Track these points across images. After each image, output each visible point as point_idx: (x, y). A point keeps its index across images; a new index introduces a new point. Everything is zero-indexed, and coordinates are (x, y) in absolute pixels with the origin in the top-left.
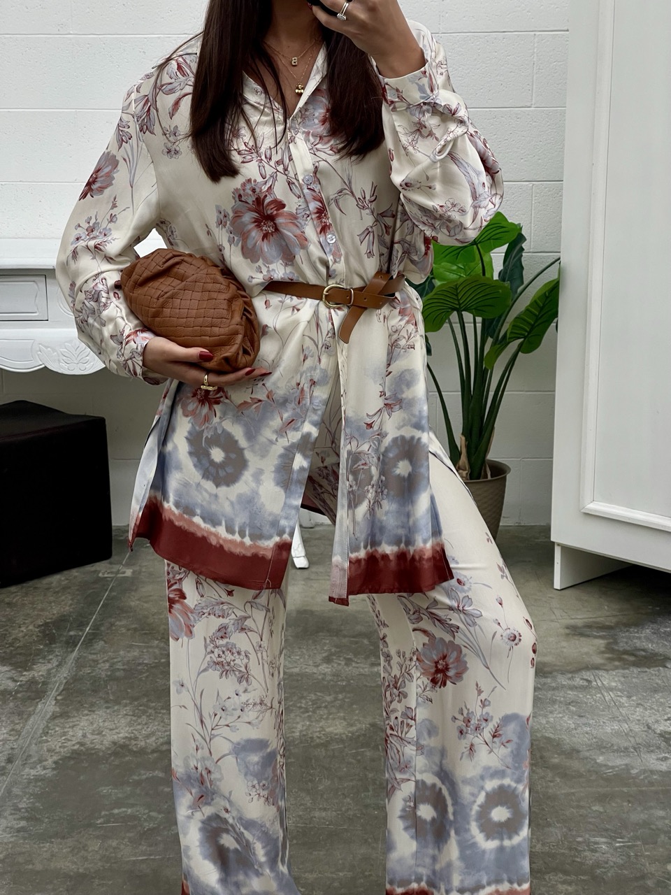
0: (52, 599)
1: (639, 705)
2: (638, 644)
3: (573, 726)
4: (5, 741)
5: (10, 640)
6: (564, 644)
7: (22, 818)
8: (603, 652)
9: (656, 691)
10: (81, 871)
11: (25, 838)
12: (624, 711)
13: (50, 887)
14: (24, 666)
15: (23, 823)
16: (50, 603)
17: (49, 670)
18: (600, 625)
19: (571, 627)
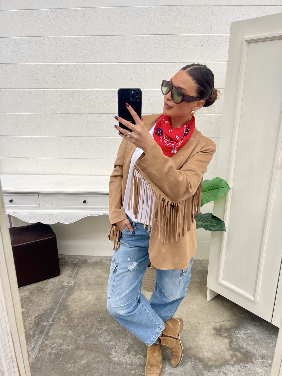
2: (240, 343)
6: (214, 342)
8: (228, 350)
18: (225, 328)
19: (215, 329)
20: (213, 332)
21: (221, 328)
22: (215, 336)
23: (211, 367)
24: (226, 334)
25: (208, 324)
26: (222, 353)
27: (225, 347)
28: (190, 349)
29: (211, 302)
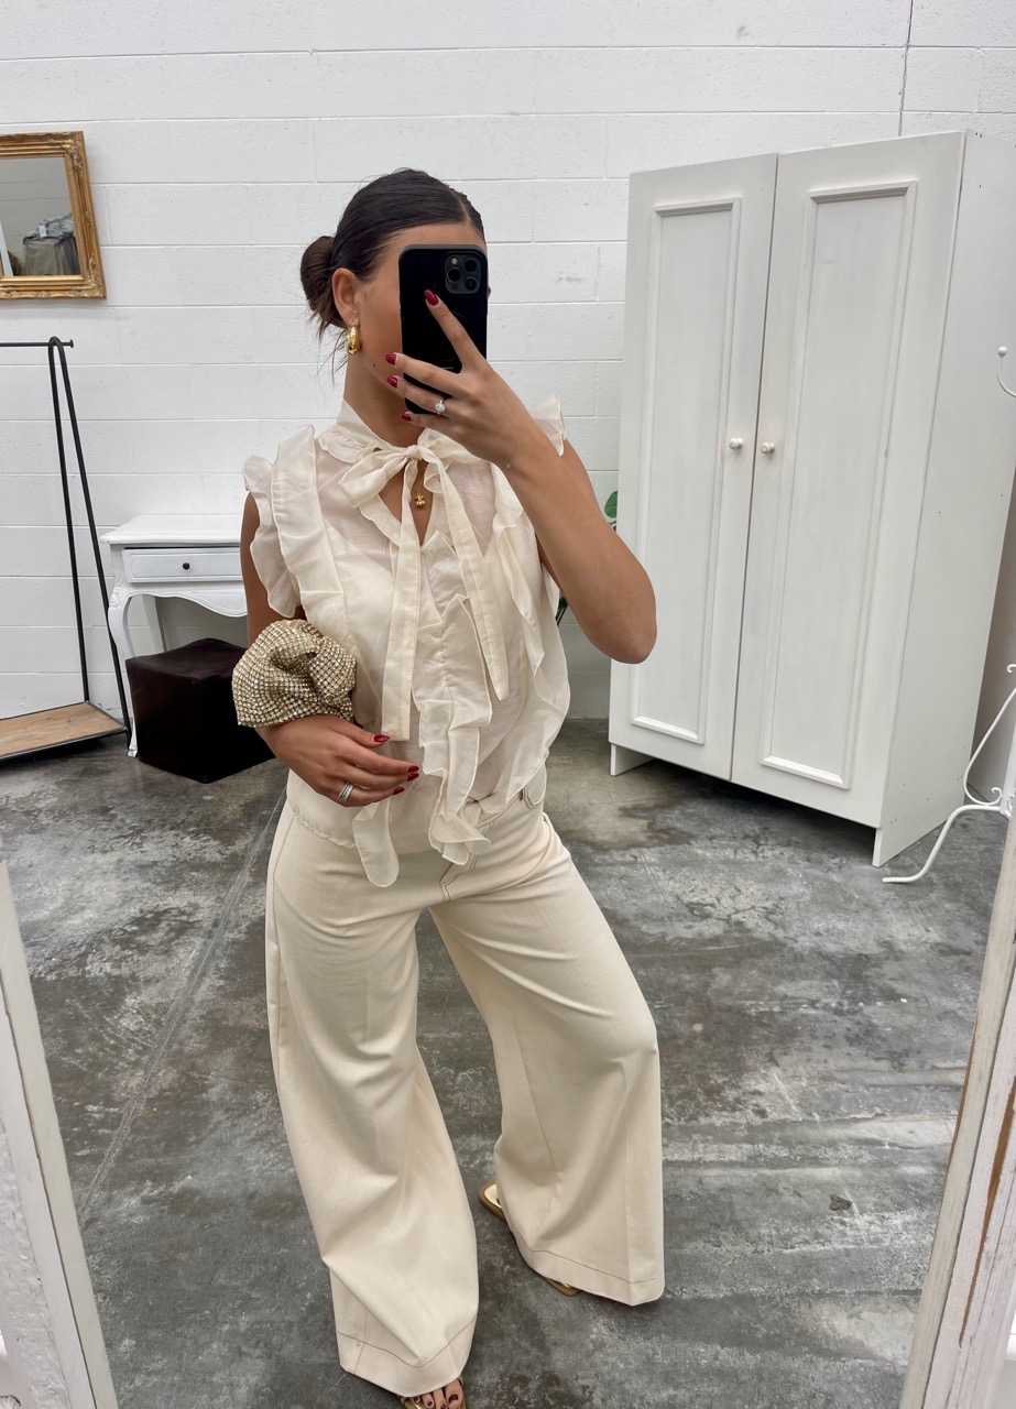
0: (251, 782)
1: (671, 878)
2: (670, 823)
3: (624, 898)
4: (213, 906)
5: (220, 817)
6: (618, 824)
7: (221, 978)
8: (646, 831)
9: (683, 865)
10: (262, 1027)
11: (222, 996)
12: (660, 883)
13: (238, 1042)
14: (228, 841)
15: (222, 982)
16: (249, 785)
17: (247, 845)
18: (643, 807)
19: (622, 809)
20: (620, 813)
21: (635, 808)
23: (608, 850)
24: (645, 814)
25: (609, 803)
26: (632, 835)
27: (639, 828)
28: (571, 832)
29: (620, 777)
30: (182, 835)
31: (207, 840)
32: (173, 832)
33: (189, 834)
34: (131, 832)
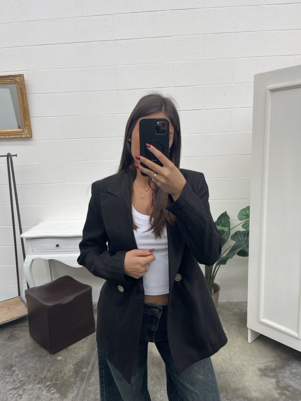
2: (287, 381)
6: (261, 382)
14: (64, 395)
18: (270, 368)
19: (260, 370)
20: (259, 373)
21: (266, 369)
22: (261, 376)
24: (273, 374)
25: (253, 365)
26: (270, 392)
27: (273, 386)
28: (237, 389)
29: (253, 344)
30: (43, 389)
31: (54, 393)
32: (38, 386)
33: (46, 388)
34: (19, 384)
